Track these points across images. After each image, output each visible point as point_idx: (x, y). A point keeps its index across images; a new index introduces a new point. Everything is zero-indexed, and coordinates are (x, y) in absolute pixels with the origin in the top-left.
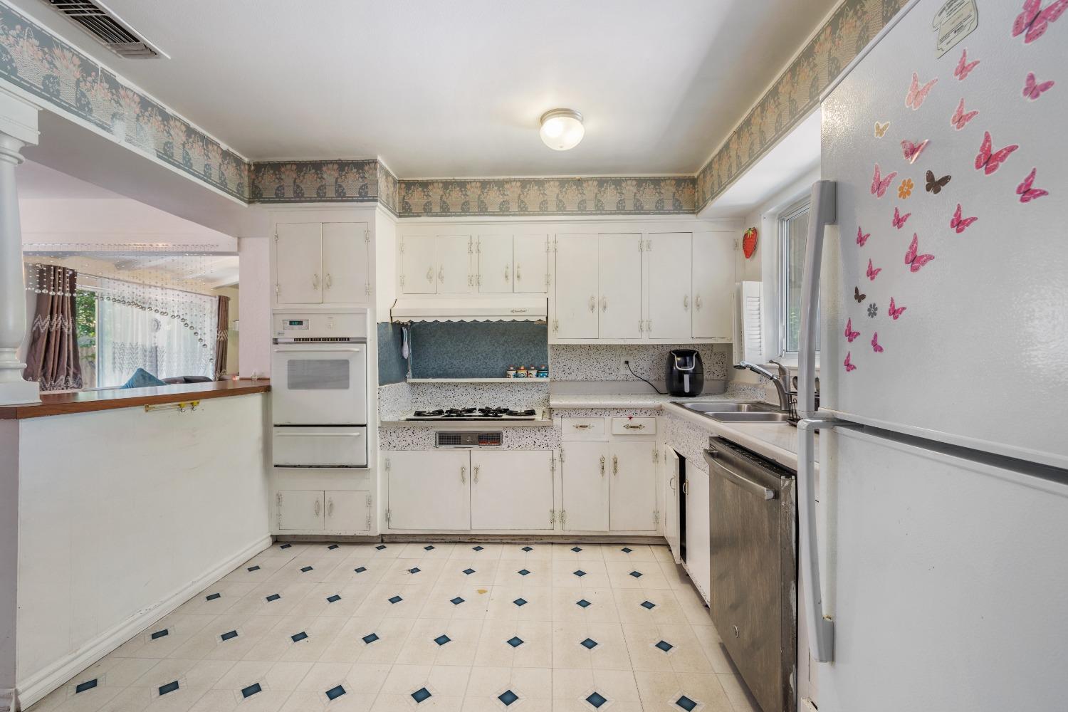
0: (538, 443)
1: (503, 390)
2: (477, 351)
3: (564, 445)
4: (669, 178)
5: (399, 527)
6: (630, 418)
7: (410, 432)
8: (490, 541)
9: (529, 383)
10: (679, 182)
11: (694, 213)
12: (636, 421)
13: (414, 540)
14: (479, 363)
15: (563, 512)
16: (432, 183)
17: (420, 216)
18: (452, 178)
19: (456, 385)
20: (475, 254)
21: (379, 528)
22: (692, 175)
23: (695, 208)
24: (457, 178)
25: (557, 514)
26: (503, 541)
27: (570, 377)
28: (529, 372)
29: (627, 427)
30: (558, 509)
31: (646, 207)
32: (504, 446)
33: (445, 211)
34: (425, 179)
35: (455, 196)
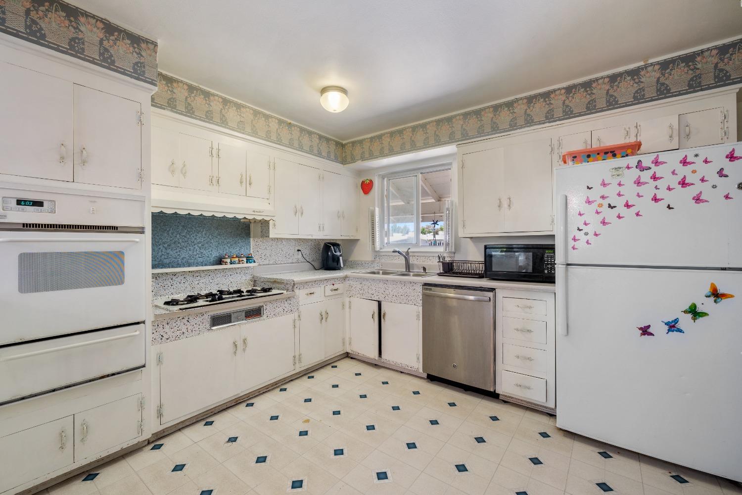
0: (286, 310)
1: (218, 276)
2: (194, 242)
3: (301, 308)
4: (333, 140)
5: (171, 418)
6: (333, 284)
7: (185, 321)
8: (252, 396)
9: (238, 268)
10: (338, 144)
11: (343, 164)
12: (335, 287)
13: (184, 426)
14: (195, 253)
15: (300, 355)
16: (177, 81)
17: (164, 109)
18: (197, 85)
19: (175, 274)
20: (215, 159)
21: (152, 427)
22: (342, 142)
23: (344, 162)
24: (201, 86)
25: (297, 357)
26: (260, 393)
27: (267, 262)
28: (241, 259)
29: (332, 290)
30: (297, 354)
31: (323, 154)
32: (265, 317)
33: (190, 112)
34: (170, 74)
35: (198, 101)
